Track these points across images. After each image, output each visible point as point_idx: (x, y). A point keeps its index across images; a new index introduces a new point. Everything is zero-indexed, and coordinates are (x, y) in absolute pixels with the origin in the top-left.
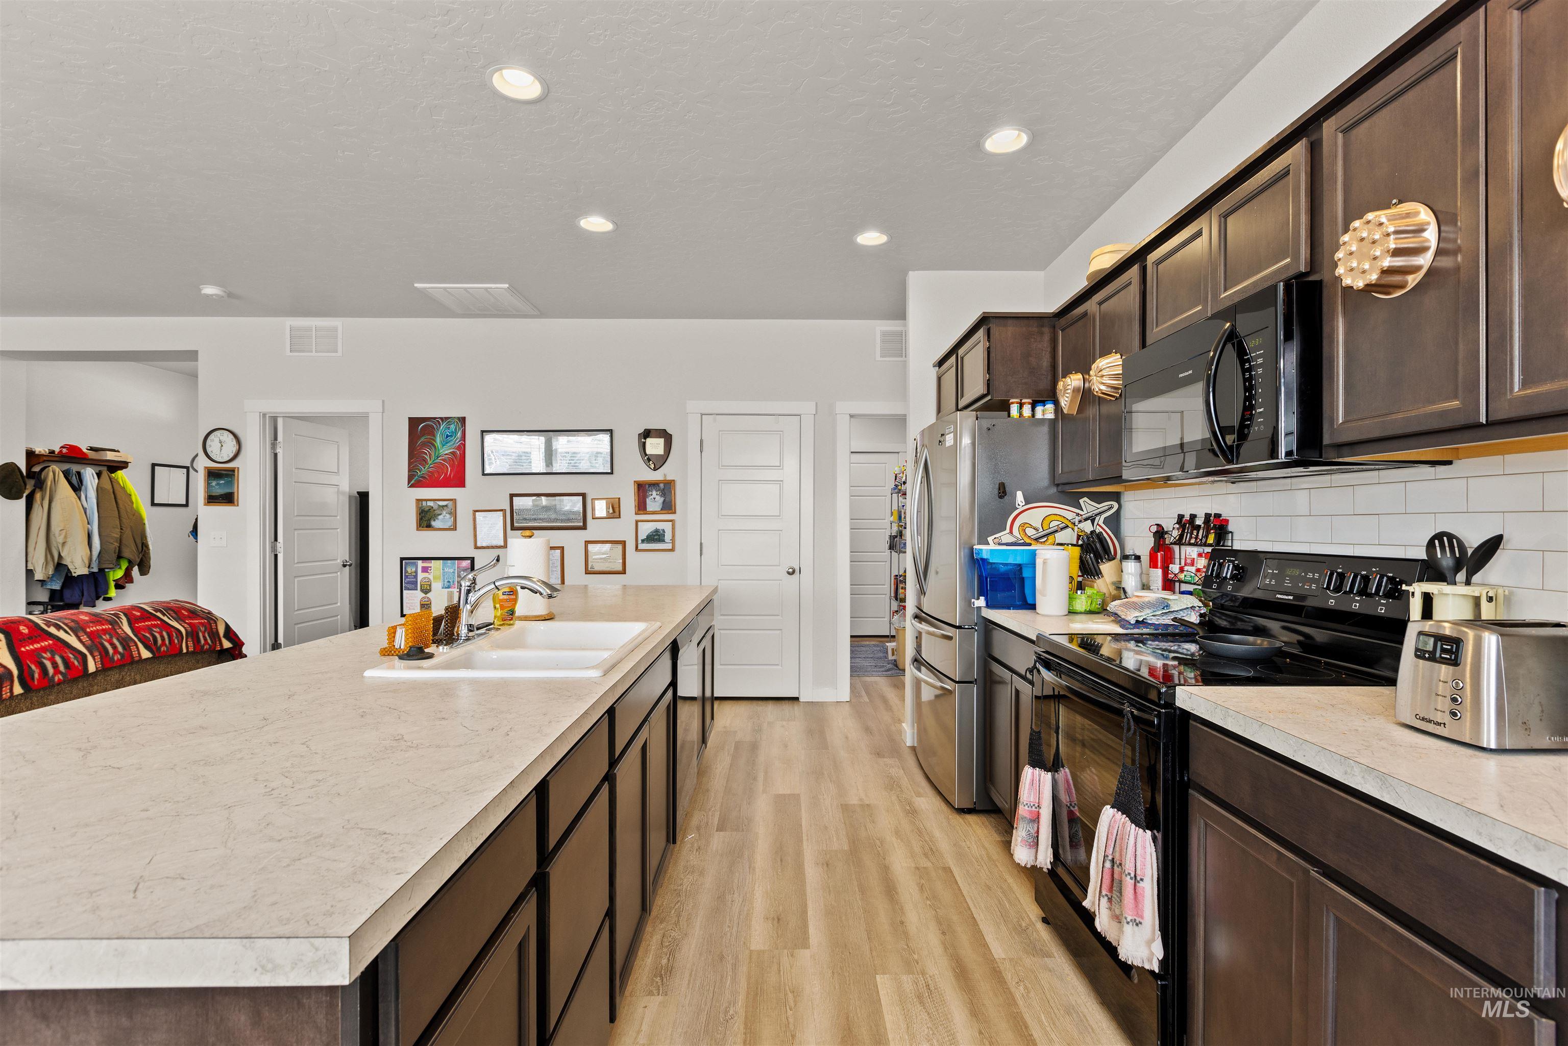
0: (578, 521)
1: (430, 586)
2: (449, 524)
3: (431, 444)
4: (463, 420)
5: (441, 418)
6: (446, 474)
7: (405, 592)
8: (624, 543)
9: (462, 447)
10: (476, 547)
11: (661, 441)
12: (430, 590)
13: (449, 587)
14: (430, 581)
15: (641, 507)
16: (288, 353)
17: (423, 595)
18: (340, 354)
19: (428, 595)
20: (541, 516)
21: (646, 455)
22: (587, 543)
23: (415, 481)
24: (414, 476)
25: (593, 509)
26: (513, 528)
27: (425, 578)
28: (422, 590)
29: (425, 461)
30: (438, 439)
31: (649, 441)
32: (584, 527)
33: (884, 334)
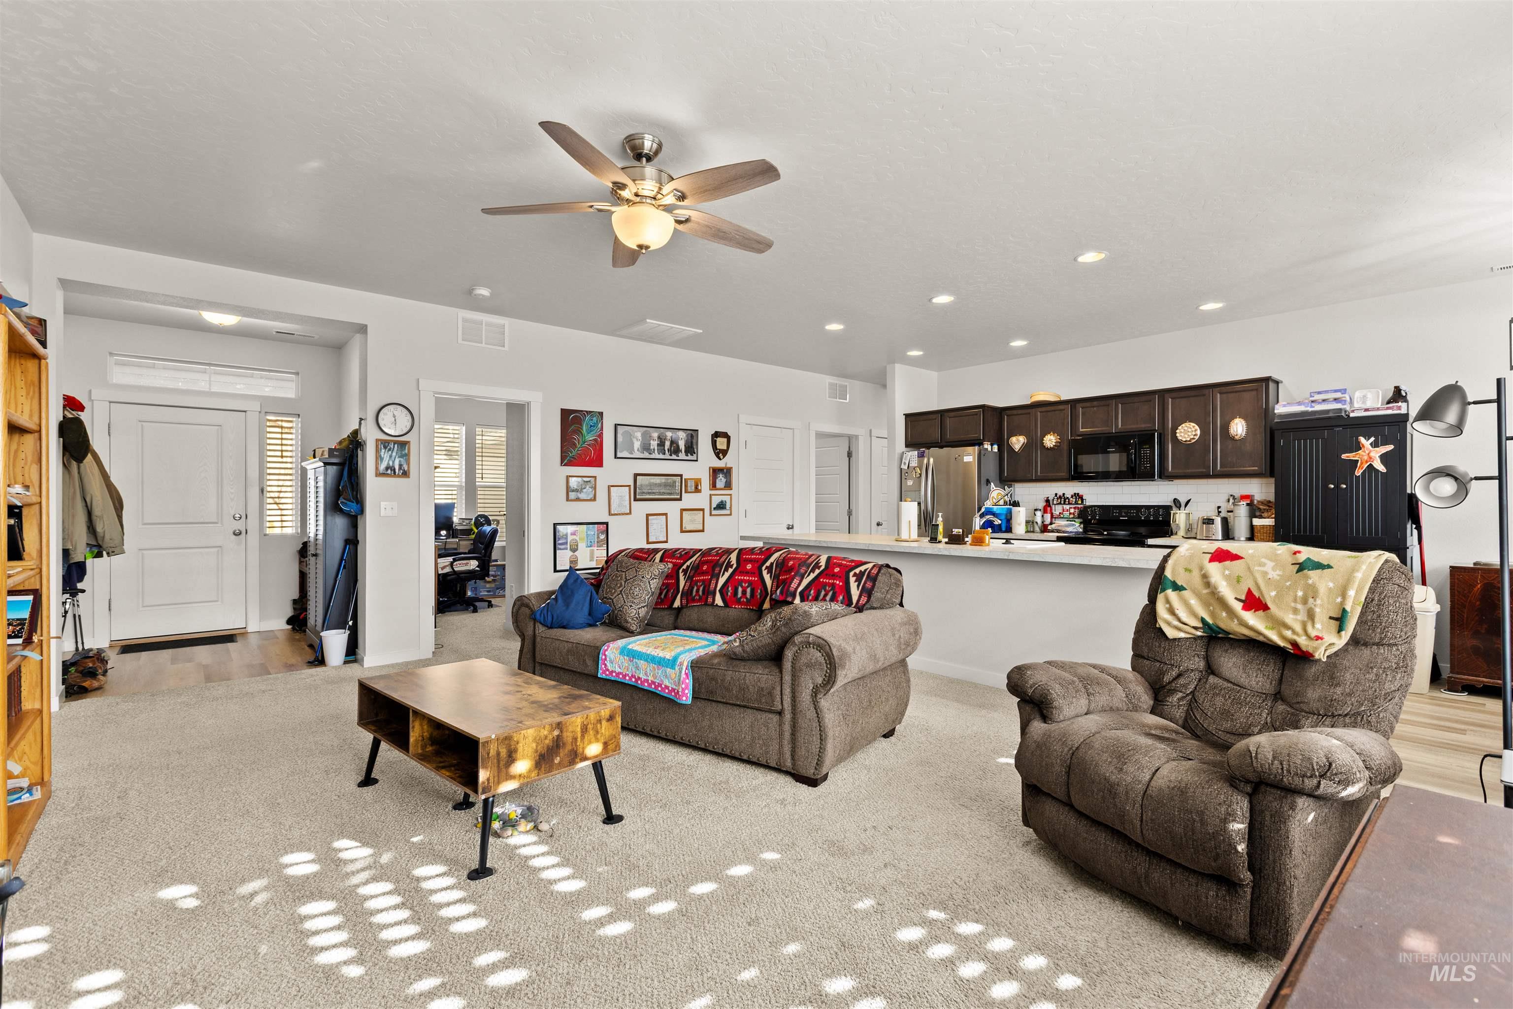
0: (677, 494)
1: (577, 546)
2: (591, 496)
3: (578, 431)
4: (601, 414)
5: (586, 411)
6: (590, 456)
7: (558, 552)
8: (703, 510)
9: (601, 436)
10: (610, 514)
11: (725, 440)
12: (577, 550)
13: (591, 546)
14: (577, 542)
15: (714, 486)
16: (460, 341)
17: (572, 554)
18: (506, 348)
19: (575, 553)
20: (654, 491)
21: (717, 449)
22: (682, 510)
23: (567, 460)
24: (566, 457)
25: (686, 486)
26: (636, 500)
27: (573, 540)
28: (571, 550)
29: (575, 444)
30: (584, 428)
31: (719, 440)
32: (680, 499)
33: (831, 384)
